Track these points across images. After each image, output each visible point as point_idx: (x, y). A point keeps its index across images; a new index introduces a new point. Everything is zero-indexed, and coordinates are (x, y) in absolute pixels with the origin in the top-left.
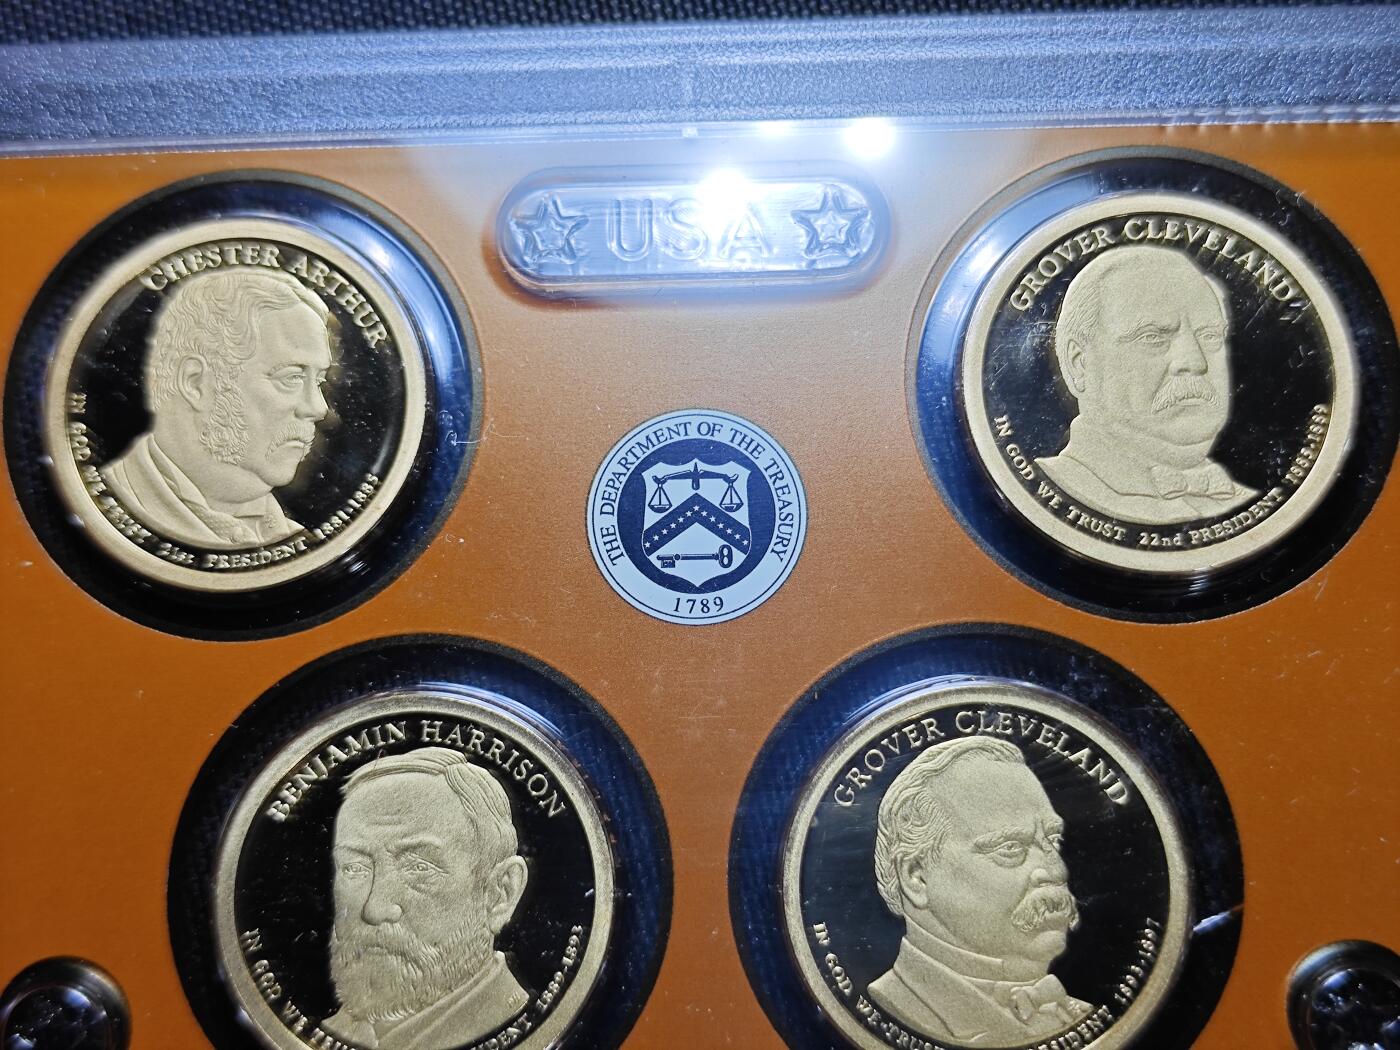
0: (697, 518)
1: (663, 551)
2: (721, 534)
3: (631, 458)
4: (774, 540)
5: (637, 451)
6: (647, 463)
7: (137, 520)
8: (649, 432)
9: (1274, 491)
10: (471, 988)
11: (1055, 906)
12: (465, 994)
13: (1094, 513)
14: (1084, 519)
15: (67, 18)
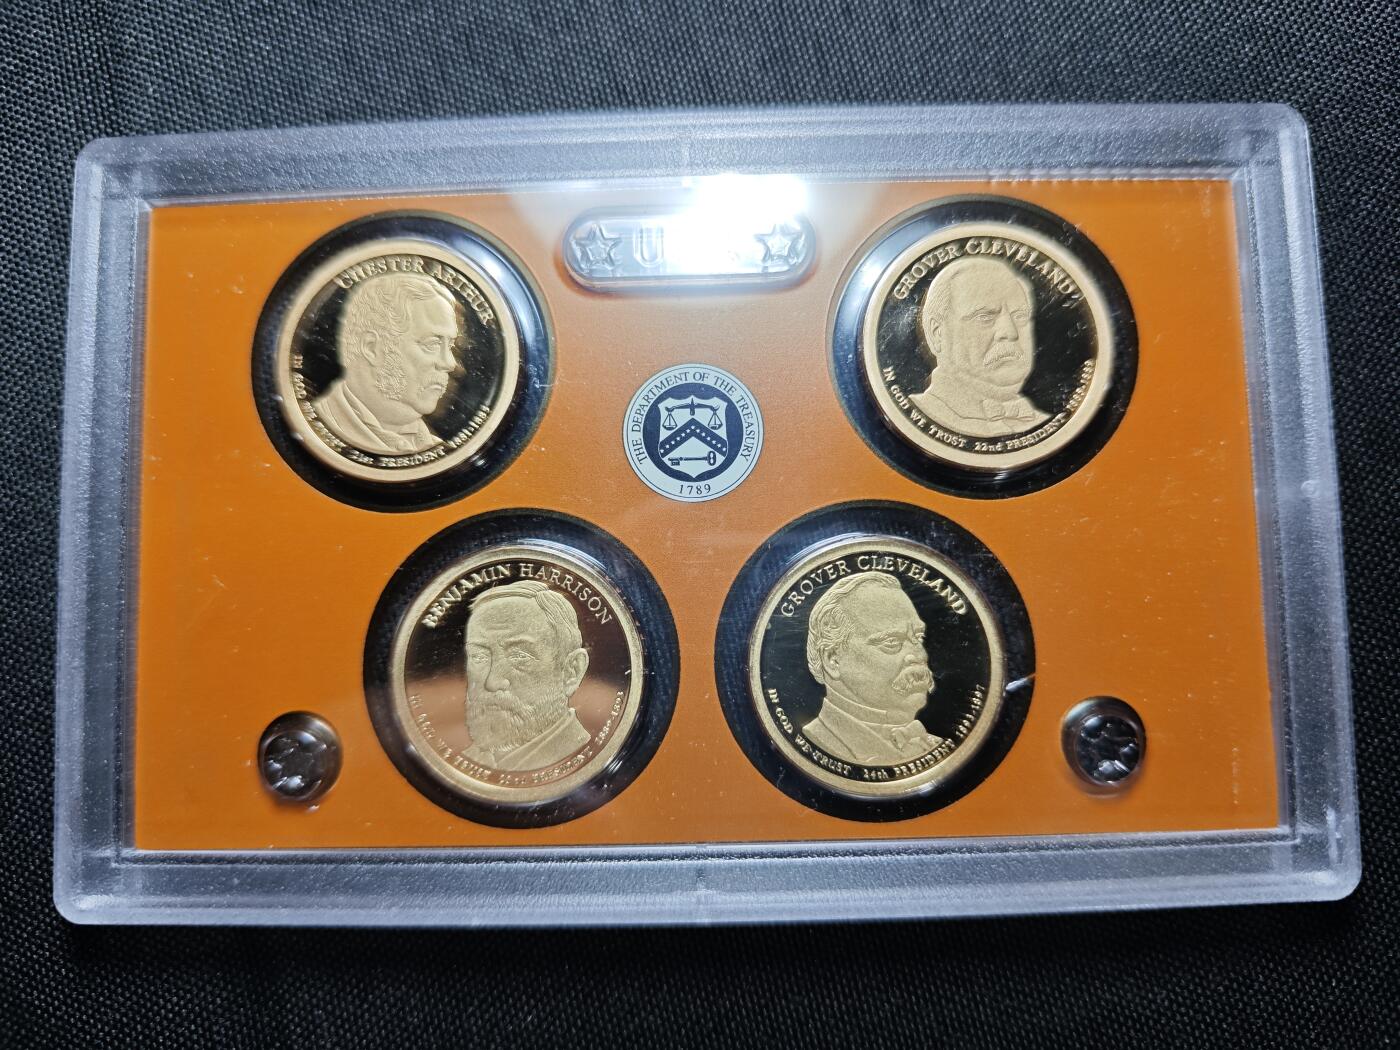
0: (693, 434)
1: (673, 455)
2: (709, 444)
3: (651, 395)
4: (743, 448)
5: (655, 390)
6: (661, 399)
7: (337, 437)
8: (663, 378)
9: (1059, 416)
10: (553, 732)
11: (919, 677)
12: (550, 734)
13: (946, 430)
14: (940, 434)
15: (288, 114)
